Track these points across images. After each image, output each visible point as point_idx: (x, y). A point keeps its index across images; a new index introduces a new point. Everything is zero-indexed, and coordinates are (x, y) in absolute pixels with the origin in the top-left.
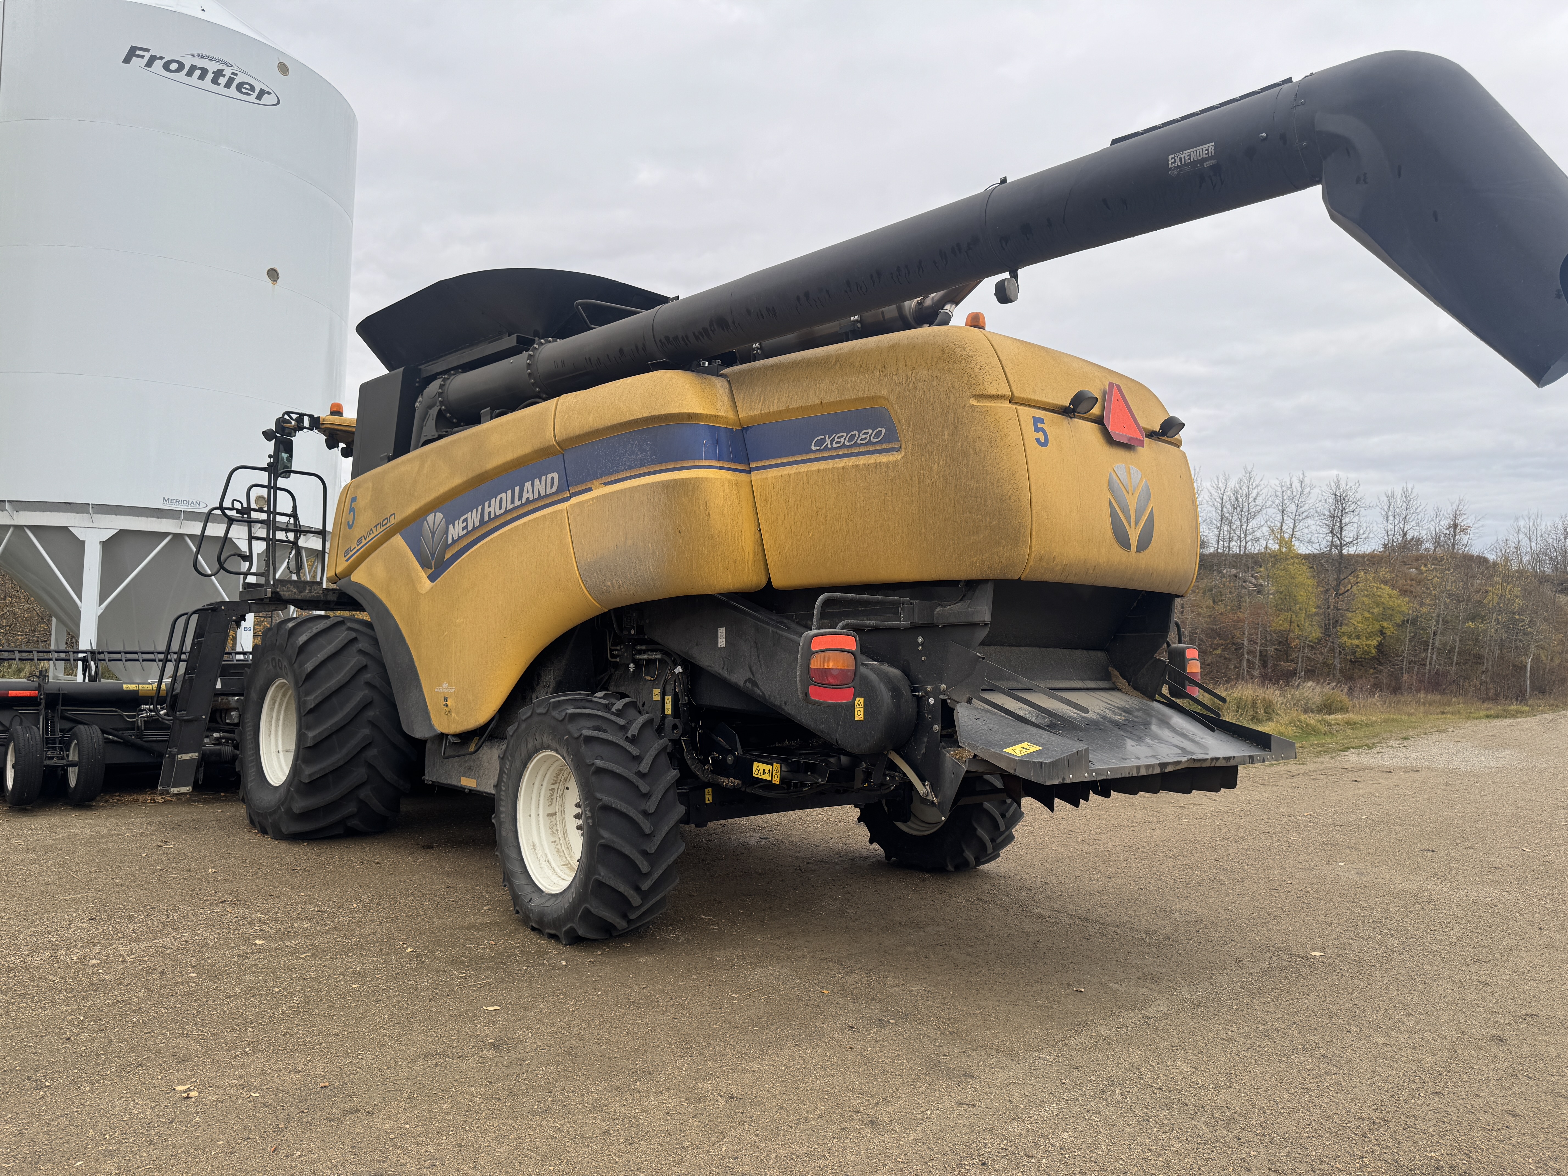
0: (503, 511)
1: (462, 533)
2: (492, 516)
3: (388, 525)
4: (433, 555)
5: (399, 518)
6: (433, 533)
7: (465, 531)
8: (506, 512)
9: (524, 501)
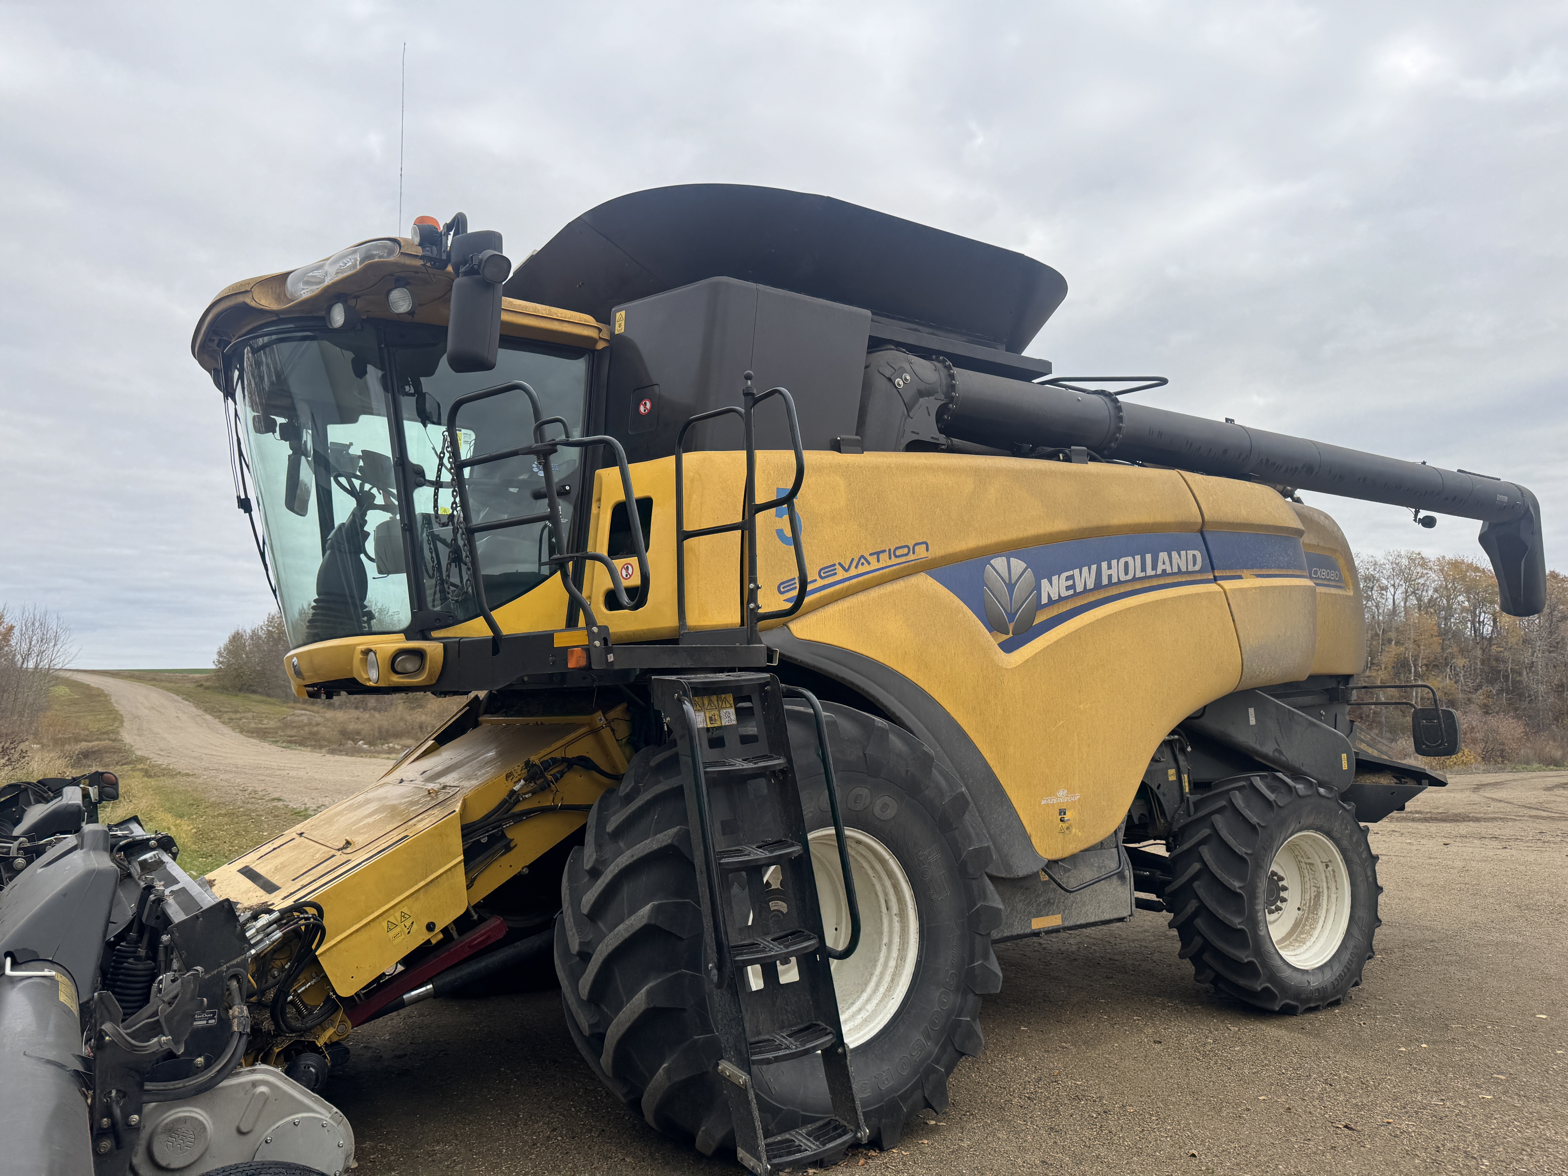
0: (1130, 577)
1: (1065, 593)
2: (1115, 580)
3: (911, 557)
4: (1011, 616)
5: (937, 551)
6: (1011, 586)
7: (1071, 592)
8: (1135, 579)
9: (1159, 572)
